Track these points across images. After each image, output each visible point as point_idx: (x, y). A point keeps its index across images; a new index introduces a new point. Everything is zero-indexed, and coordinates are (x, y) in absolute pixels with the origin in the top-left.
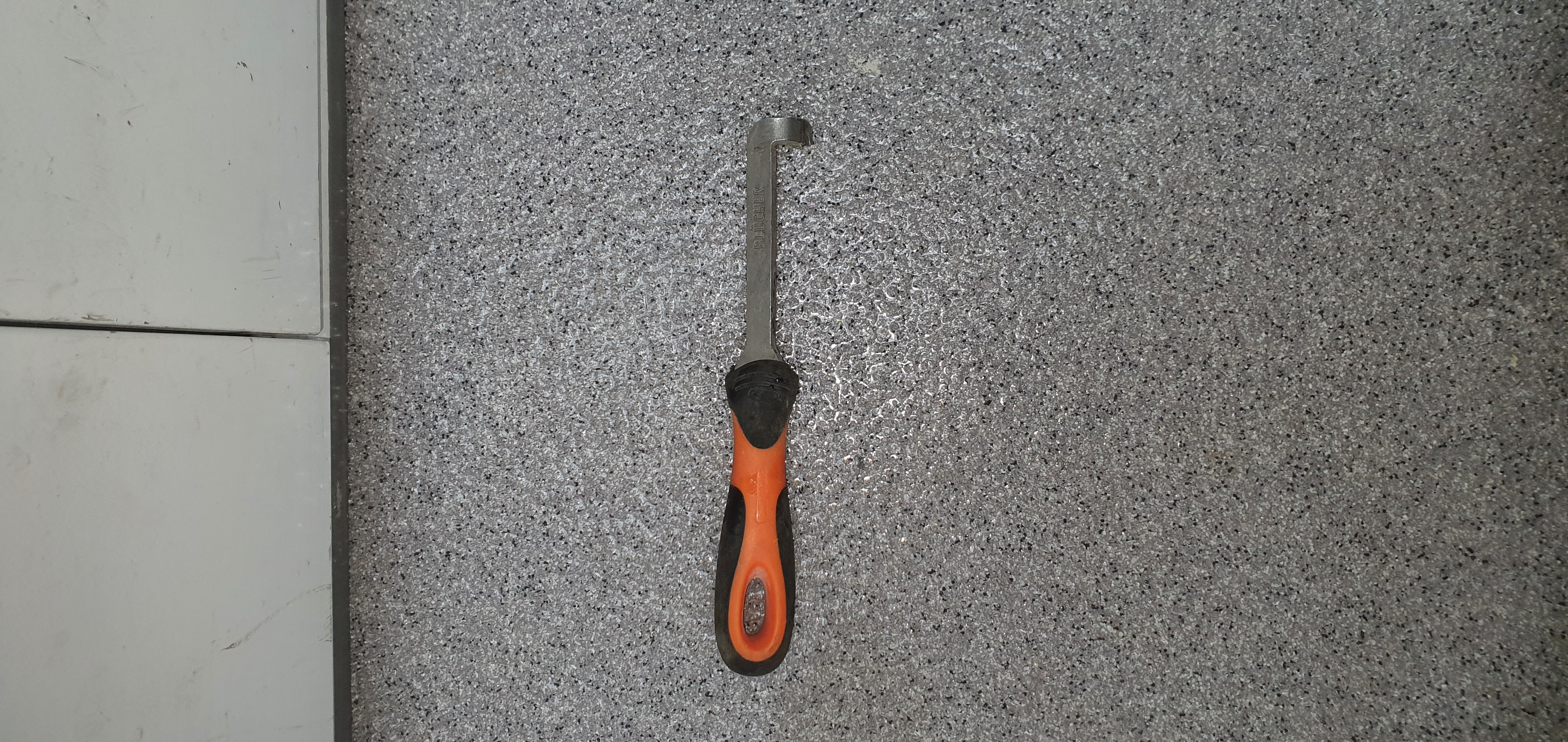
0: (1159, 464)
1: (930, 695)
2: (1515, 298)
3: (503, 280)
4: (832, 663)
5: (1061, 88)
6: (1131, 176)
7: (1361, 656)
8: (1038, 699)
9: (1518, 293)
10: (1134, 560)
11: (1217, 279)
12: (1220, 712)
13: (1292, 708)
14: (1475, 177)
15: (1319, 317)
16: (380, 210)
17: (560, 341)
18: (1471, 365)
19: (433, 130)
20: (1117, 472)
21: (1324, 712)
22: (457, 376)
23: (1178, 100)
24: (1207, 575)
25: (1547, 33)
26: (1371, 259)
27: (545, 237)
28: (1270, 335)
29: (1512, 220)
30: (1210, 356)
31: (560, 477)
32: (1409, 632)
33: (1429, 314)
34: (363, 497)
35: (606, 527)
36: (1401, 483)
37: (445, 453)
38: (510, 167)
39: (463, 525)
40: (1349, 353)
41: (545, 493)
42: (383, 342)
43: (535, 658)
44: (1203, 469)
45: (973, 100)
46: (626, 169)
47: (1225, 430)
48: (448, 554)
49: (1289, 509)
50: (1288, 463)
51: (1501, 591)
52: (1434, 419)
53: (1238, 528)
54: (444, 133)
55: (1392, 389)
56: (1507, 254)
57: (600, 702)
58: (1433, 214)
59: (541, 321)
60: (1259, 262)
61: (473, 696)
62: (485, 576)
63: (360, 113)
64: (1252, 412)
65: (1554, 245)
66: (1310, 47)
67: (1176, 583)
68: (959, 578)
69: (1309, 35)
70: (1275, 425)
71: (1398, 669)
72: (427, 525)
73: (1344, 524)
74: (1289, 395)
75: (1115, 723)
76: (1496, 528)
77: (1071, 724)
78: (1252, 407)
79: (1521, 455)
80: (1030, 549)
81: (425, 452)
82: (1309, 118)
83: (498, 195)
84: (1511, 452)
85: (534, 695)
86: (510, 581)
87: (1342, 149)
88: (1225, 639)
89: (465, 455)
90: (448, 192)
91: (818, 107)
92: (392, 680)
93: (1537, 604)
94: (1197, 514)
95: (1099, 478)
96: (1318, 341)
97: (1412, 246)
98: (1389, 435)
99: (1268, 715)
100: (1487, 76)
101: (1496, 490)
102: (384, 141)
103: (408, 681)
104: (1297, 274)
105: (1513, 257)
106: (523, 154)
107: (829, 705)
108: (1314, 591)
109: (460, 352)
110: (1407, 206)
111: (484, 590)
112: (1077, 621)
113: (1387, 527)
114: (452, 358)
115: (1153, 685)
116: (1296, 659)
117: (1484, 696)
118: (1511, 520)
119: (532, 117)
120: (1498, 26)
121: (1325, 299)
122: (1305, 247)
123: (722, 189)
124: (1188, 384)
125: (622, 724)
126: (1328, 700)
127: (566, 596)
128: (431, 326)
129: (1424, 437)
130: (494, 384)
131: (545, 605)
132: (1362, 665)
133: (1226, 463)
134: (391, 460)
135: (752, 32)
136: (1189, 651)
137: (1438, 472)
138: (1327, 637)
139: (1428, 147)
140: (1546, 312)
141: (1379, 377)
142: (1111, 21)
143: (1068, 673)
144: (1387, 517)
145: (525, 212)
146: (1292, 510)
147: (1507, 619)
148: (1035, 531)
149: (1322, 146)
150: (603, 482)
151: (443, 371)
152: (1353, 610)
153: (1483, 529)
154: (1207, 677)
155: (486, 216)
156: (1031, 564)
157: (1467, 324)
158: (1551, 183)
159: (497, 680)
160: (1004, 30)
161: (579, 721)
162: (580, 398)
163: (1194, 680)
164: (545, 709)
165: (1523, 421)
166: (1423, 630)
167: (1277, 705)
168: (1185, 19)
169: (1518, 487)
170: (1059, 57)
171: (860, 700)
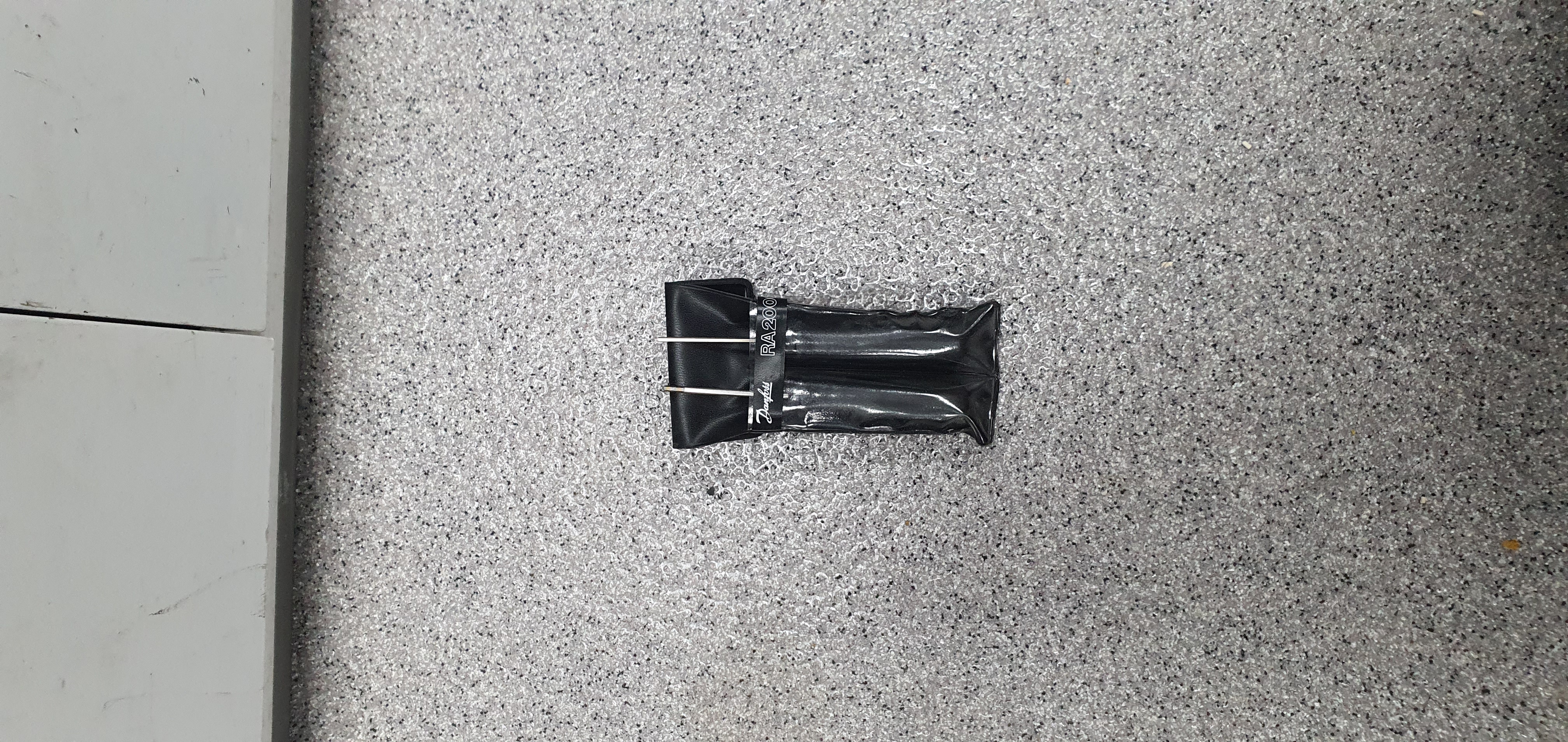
0: (1055, 483)
1: (832, 694)
2: (1396, 339)
3: (447, 288)
4: (742, 660)
5: (975, 125)
6: (1039, 211)
7: (1241, 673)
8: (934, 702)
9: (1398, 334)
10: (1029, 574)
11: (1117, 310)
12: (1106, 722)
13: (1174, 720)
14: (1362, 223)
15: (1212, 350)
16: (337, 218)
17: (499, 347)
18: (1353, 400)
19: (389, 145)
20: (1015, 490)
21: (1204, 724)
22: (401, 376)
23: (1085, 141)
24: (1098, 591)
25: (1433, 89)
26: (1263, 297)
27: (489, 249)
28: (1165, 365)
29: (1395, 265)
30: (1106, 384)
31: (493, 476)
32: (1287, 651)
33: (1315, 351)
34: (310, 487)
35: (534, 524)
36: (1284, 511)
37: (387, 449)
38: (458, 182)
39: (401, 517)
40: (1240, 385)
41: (479, 491)
42: (334, 342)
43: (464, 645)
44: (1097, 490)
45: (893, 135)
46: (566, 186)
47: (1119, 454)
48: (386, 544)
49: (1178, 531)
50: (1178, 487)
51: (1373, 616)
52: (1317, 450)
53: (1129, 548)
54: (399, 149)
55: (1279, 421)
56: (1389, 296)
57: (523, 689)
58: (1322, 257)
59: (482, 327)
60: (1157, 296)
61: (405, 678)
62: (421, 565)
63: (322, 126)
64: (1145, 438)
65: (1434, 290)
66: (1212, 94)
67: (1068, 597)
68: (864, 584)
69: (1210, 83)
70: (1167, 450)
71: (1275, 687)
72: (367, 515)
73: (1229, 548)
74: (1181, 423)
75: (1006, 728)
76: (1372, 557)
77: (965, 728)
78: (1145, 433)
79: (1397, 487)
80: (931, 559)
81: (369, 447)
82: (1208, 161)
83: (446, 207)
84: (1387, 485)
85: (462, 680)
86: (443, 572)
87: (1239, 192)
88: (1113, 653)
89: (405, 451)
90: (400, 203)
91: (748, 136)
92: (330, 661)
93: (1407, 629)
94: (1090, 532)
95: (998, 495)
96: (1211, 372)
97: (1302, 286)
98: (1275, 464)
99: (1151, 726)
100: (1376, 128)
101: (1373, 521)
102: (343, 153)
103: (345, 662)
104: (1193, 308)
105: (1395, 300)
106: (471, 170)
107: (738, 701)
108: (1199, 610)
109: (404, 354)
110: (1298, 248)
111: (419, 579)
112: (974, 629)
113: (1270, 552)
114: (397, 359)
115: (1044, 693)
116: (1179, 674)
117: (1354, 714)
118: (1385, 549)
119: (481, 135)
120: (1387, 82)
121: (1218, 333)
122: (1201, 283)
123: (656, 209)
124: (1085, 408)
125: (543, 711)
126: (1208, 714)
127: (495, 589)
128: (380, 328)
129: (1307, 467)
130: (435, 386)
131: (475, 596)
132: (1241, 682)
133: (1119, 485)
134: (337, 453)
135: (690, 63)
136: (1078, 662)
137: (1320, 500)
138: (1209, 653)
139: (1319, 193)
140: (1424, 353)
141: (1267, 409)
142: (1025, 64)
143: (963, 679)
144: (1271, 542)
145: (471, 224)
146: (1181, 532)
147: (1379, 643)
148: (936, 542)
149: (1220, 188)
150: (534, 482)
151: (388, 371)
152: (1235, 629)
153: (1359, 556)
154: (1095, 688)
155: (434, 227)
156: (932, 573)
157: (1351, 361)
158: (1433, 231)
159: (428, 665)
160: (925, 69)
161: (503, 706)
162: (515, 402)
163: (1082, 690)
164: (471, 694)
165: (1400, 455)
166: (1299, 651)
167: (1160, 717)
168: (1095, 64)
169: (1393, 517)
170: (975, 96)
171: (767, 697)
